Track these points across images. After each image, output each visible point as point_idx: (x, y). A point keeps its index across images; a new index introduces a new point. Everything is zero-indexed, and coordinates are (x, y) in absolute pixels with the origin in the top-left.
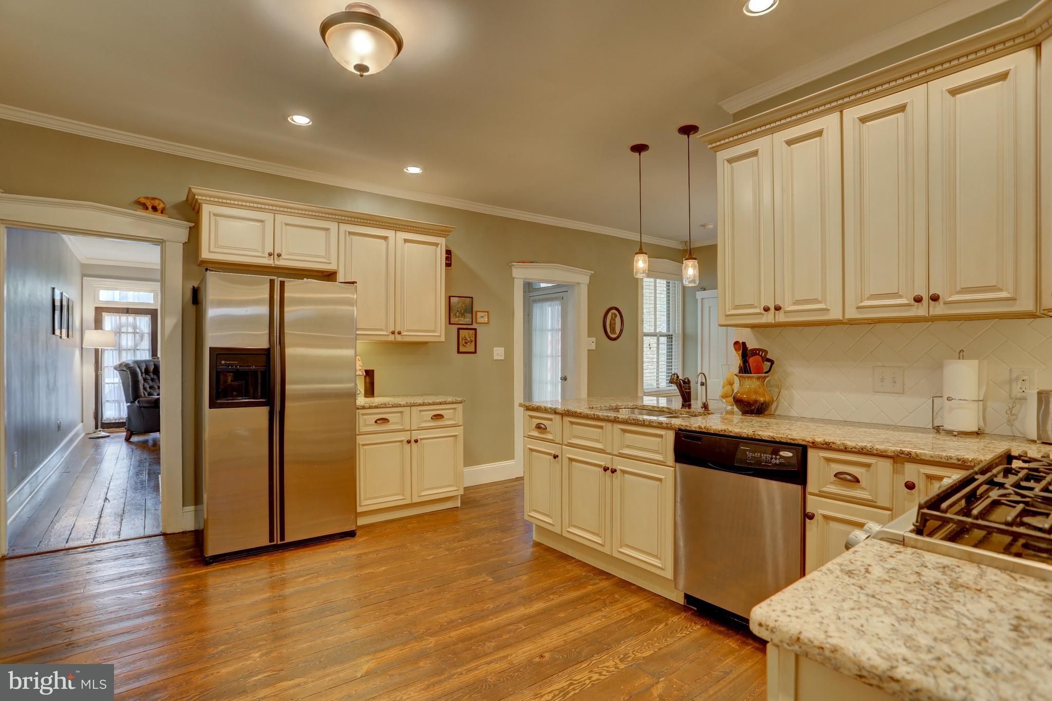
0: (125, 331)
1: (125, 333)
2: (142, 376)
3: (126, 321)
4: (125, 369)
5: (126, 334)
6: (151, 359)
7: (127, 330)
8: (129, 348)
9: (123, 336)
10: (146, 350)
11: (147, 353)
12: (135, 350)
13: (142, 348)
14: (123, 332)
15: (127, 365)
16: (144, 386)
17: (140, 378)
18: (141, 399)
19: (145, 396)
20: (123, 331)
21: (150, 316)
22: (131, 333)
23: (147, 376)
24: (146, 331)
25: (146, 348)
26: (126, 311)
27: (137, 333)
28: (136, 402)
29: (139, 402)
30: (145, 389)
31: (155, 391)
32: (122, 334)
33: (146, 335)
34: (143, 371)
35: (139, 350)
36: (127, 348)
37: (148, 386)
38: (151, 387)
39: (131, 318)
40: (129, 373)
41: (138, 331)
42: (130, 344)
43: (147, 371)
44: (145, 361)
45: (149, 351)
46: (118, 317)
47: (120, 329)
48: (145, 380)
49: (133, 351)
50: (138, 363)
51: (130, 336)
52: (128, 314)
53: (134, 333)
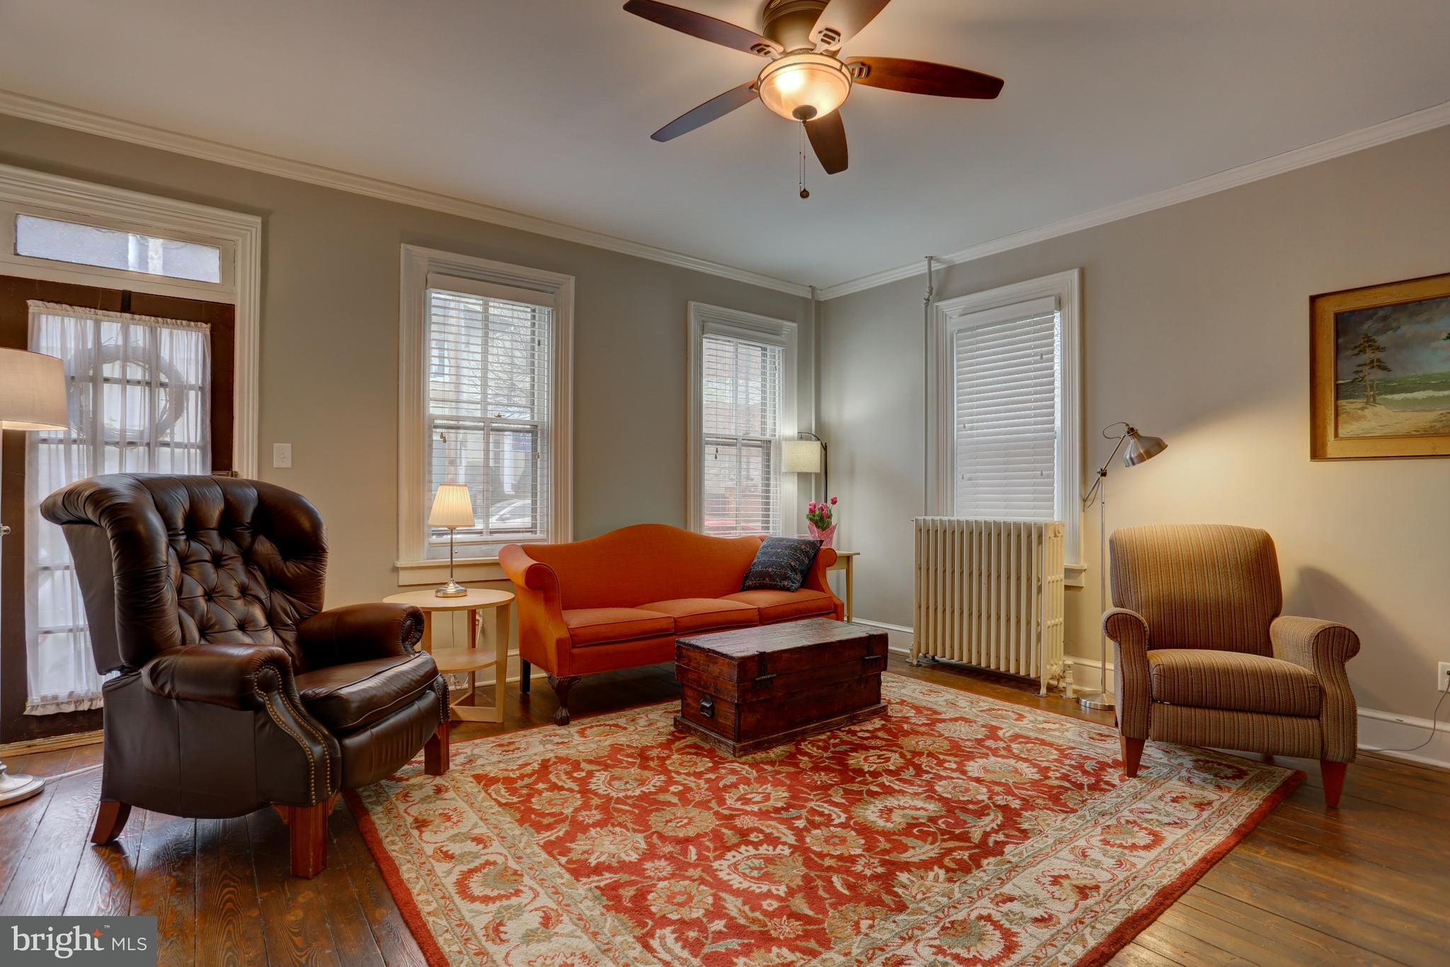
0: (117, 374)
1: (116, 381)
2: (172, 543)
3: (120, 342)
4: (90, 514)
5: (117, 388)
6: (208, 473)
7: (124, 372)
8: (130, 436)
9: (111, 394)
10: (193, 446)
11: (196, 454)
12: (153, 442)
13: (178, 439)
14: (107, 380)
15: (101, 499)
16: (179, 590)
17: (165, 555)
18: (167, 660)
19: (184, 642)
20: (107, 373)
21: (206, 328)
22: (139, 383)
23: (194, 545)
24: (192, 381)
25: (193, 441)
26: (119, 302)
27: (162, 385)
28: (145, 671)
29: (154, 675)
30: (185, 603)
31: (229, 608)
32: (106, 386)
33: (192, 394)
34: (180, 523)
35: (167, 444)
36: (123, 431)
37: (200, 591)
38: (210, 595)
39: (139, 332)
40: (109, 534)
41: (163, 378)
42: (137, 422)
43: (195, 524)
44: (186, 483)
45: (203, 449)
46: (90, 324)
47: (98, 370)
48: (185, 561)
49: (142, 449)
50: (154, 487)
51: (137, 395)
52: (128, 315)
53: (149, 384)
